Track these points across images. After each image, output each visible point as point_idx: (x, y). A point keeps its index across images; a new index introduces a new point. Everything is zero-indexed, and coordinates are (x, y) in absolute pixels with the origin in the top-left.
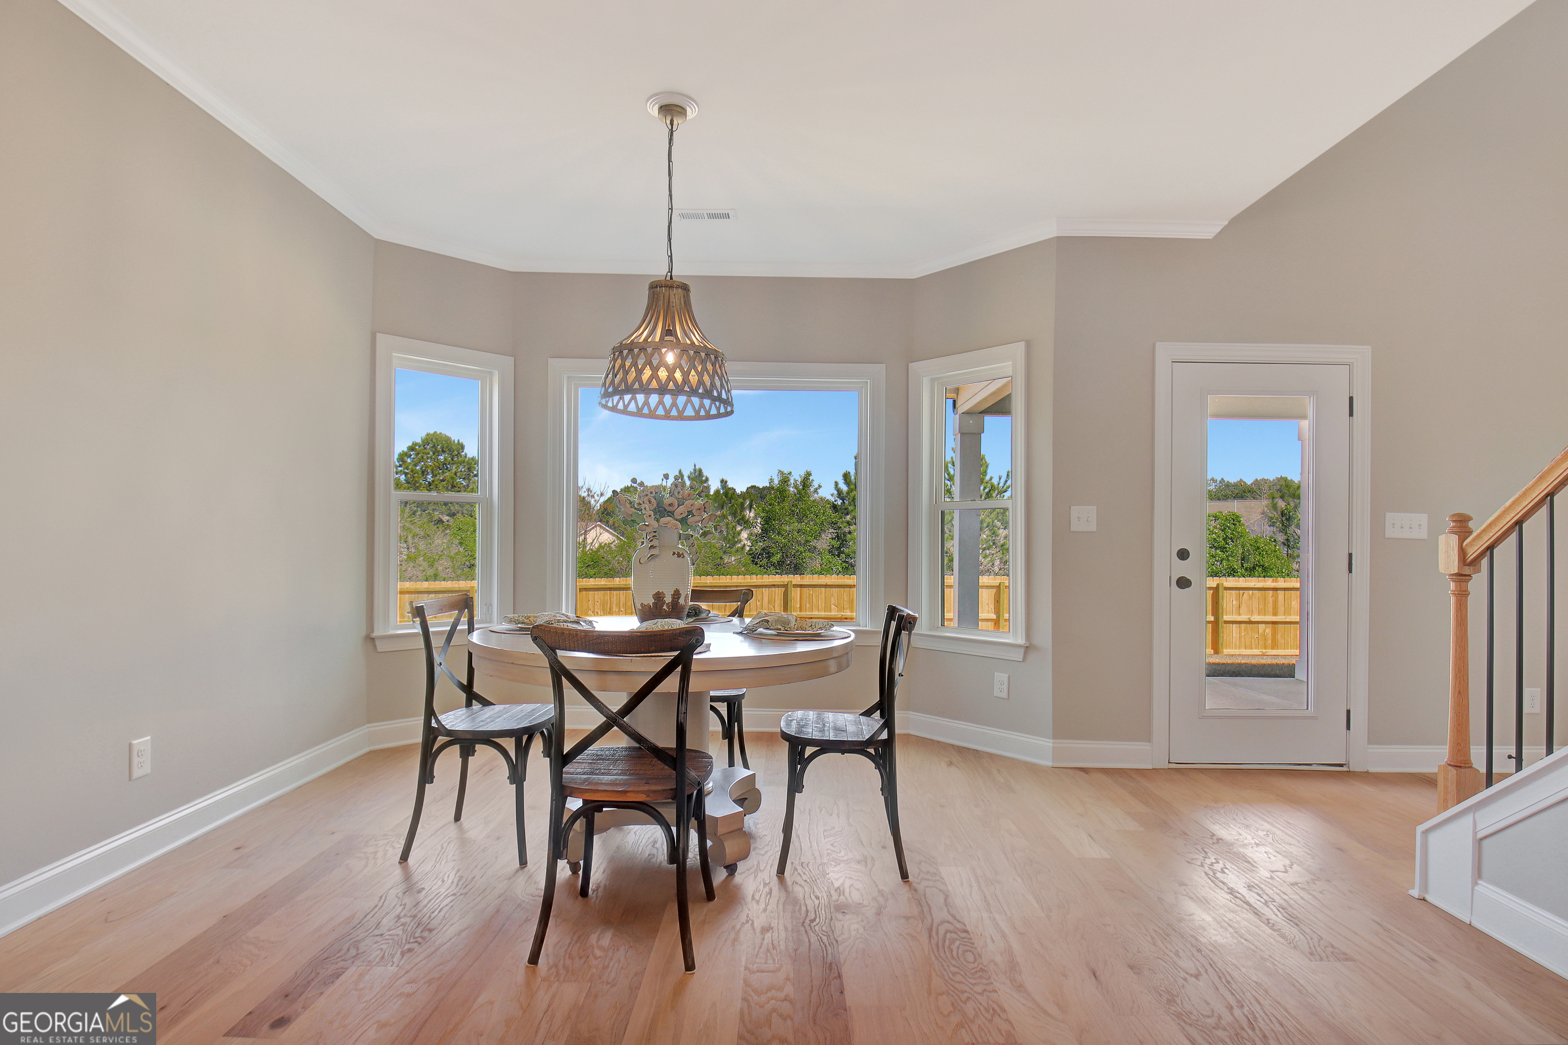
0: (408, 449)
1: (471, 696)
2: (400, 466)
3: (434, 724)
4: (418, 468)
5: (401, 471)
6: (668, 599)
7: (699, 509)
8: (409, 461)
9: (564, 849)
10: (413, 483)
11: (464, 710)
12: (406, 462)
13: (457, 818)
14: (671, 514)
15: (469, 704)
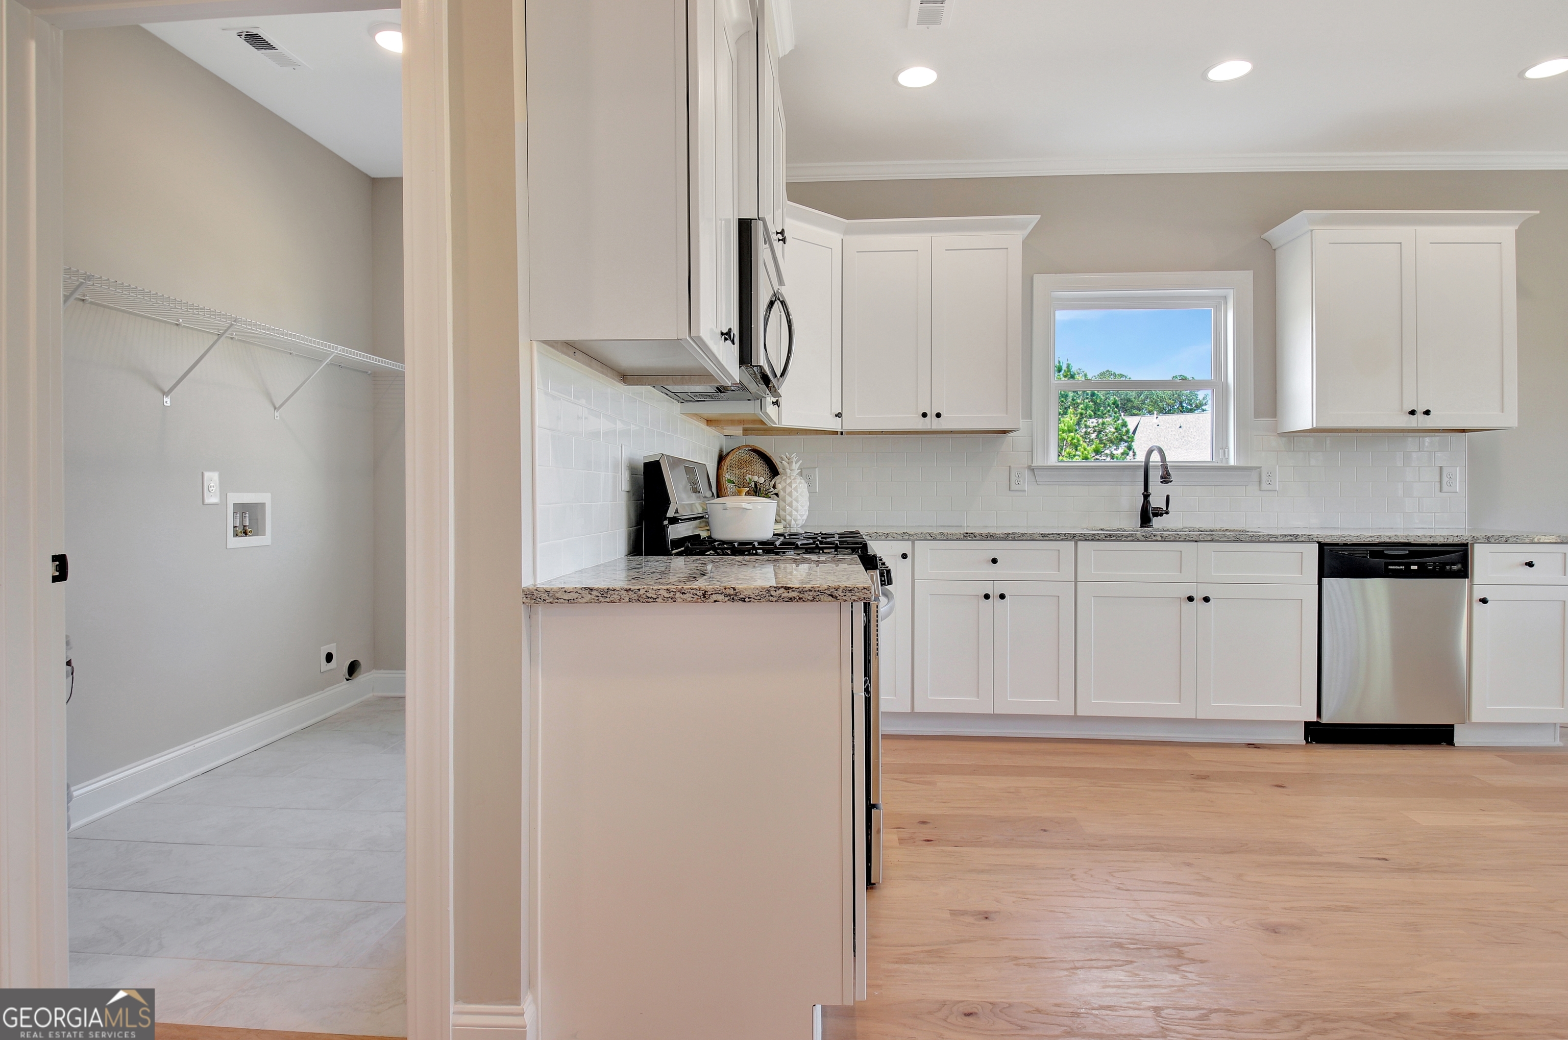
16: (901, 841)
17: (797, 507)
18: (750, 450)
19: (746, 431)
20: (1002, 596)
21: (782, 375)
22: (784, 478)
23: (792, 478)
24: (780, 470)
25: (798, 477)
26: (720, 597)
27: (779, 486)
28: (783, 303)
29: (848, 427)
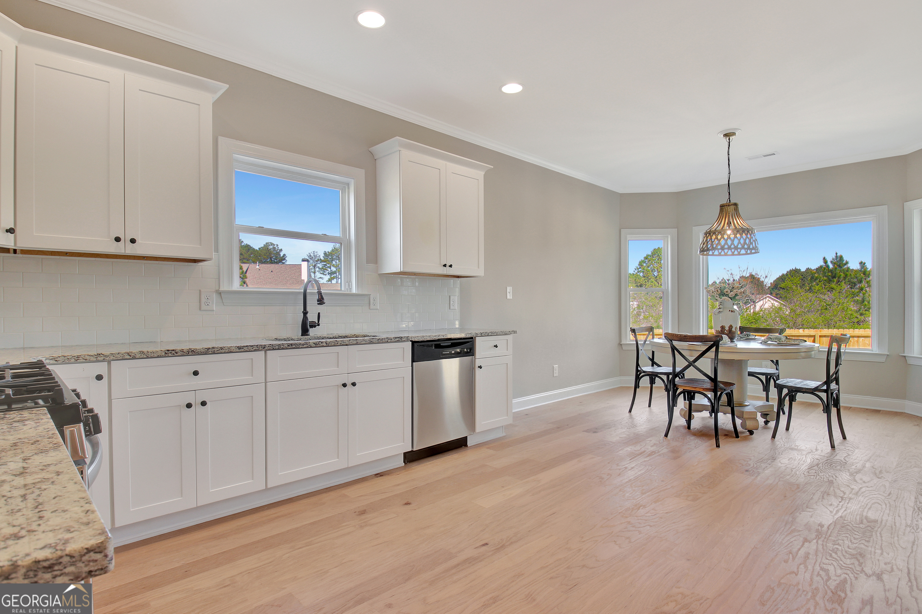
0: (644, 259)
1: (653, 363)
2: (640, 268)
3: (639, 369)
4: (649, 268)
5: (640, 271)
6: (727, 328)
7: (741, 293)
8: (645, 265)
9: (676, 403)
10: (647, 276)
11: (651, 367)
12: (643, 266)
13: (650, 406)
14: (727, 295)
15: (652, 366)
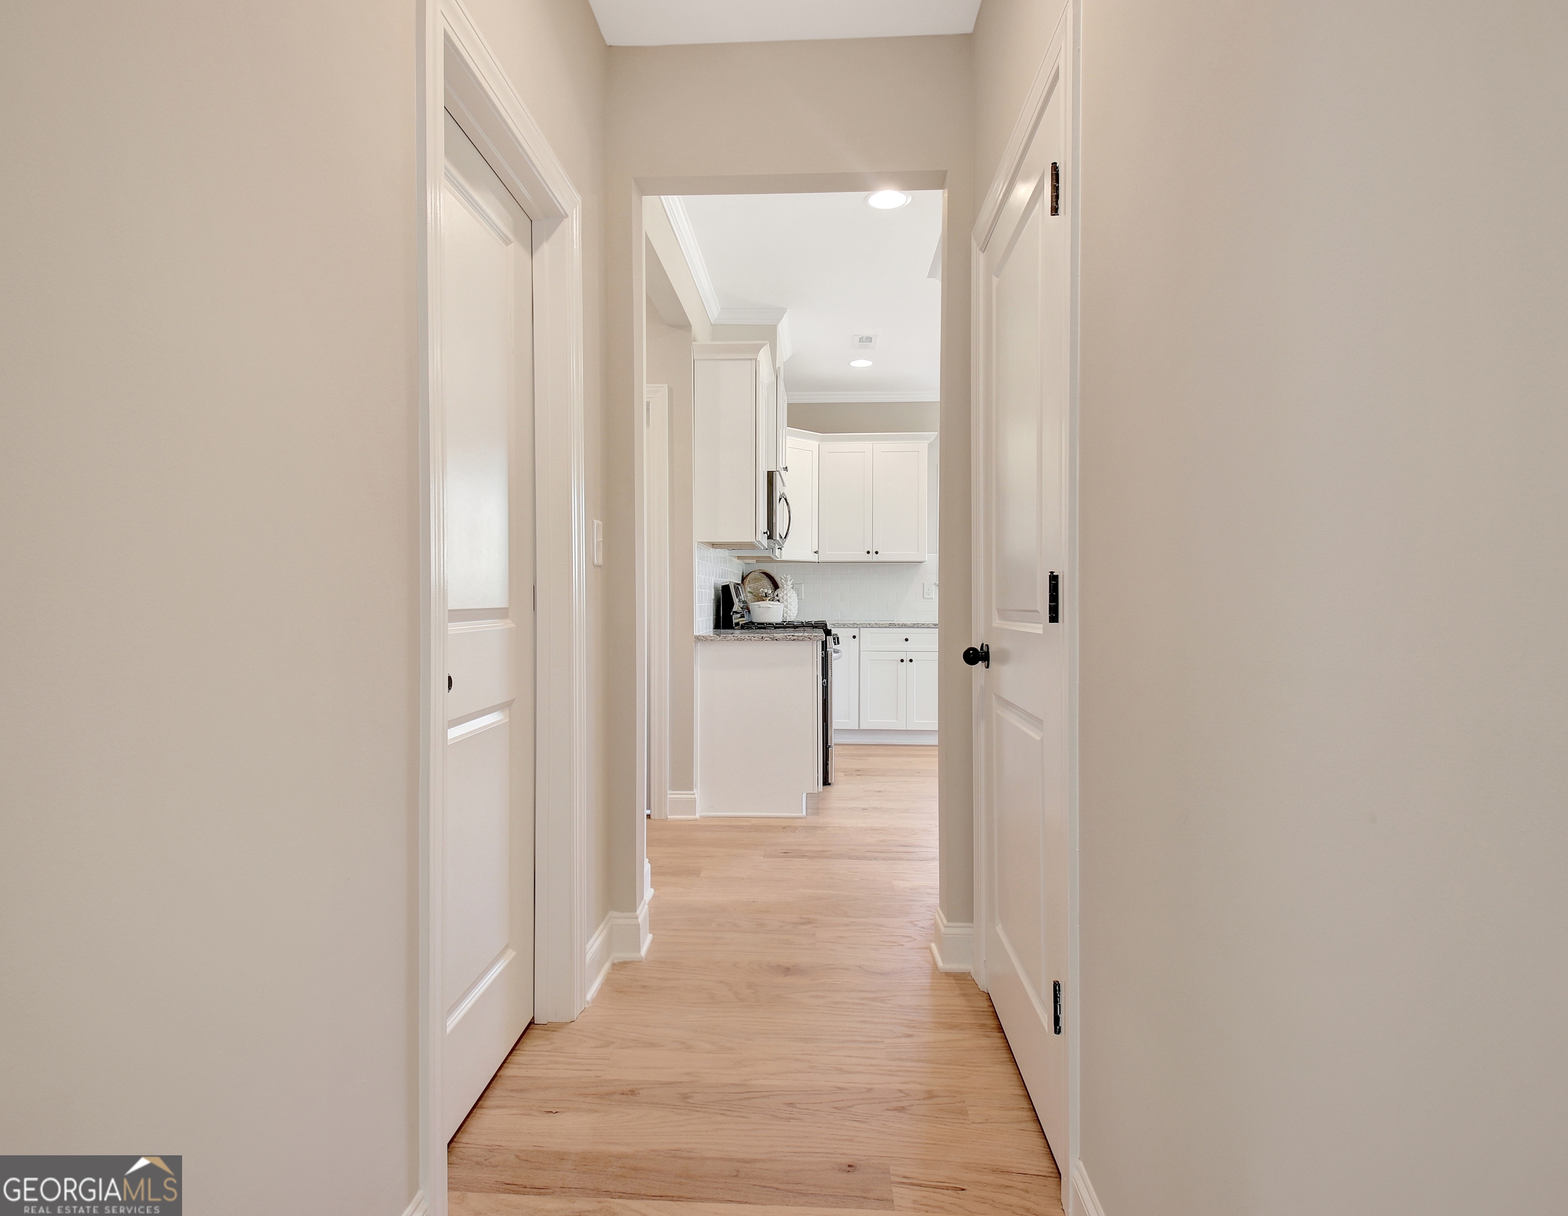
16: (845, 775)
17: (791, 608)
18: (762, 573)
19: (757, 562)
20: (911, 661)
21: (785, 538)
22: (783, 590)
23: (788, 590)
24: (780, 585)
25: (791, 589)
26: (768, 639)
27: (780, 596)
28: (786, 499)
29: (821, 560)
